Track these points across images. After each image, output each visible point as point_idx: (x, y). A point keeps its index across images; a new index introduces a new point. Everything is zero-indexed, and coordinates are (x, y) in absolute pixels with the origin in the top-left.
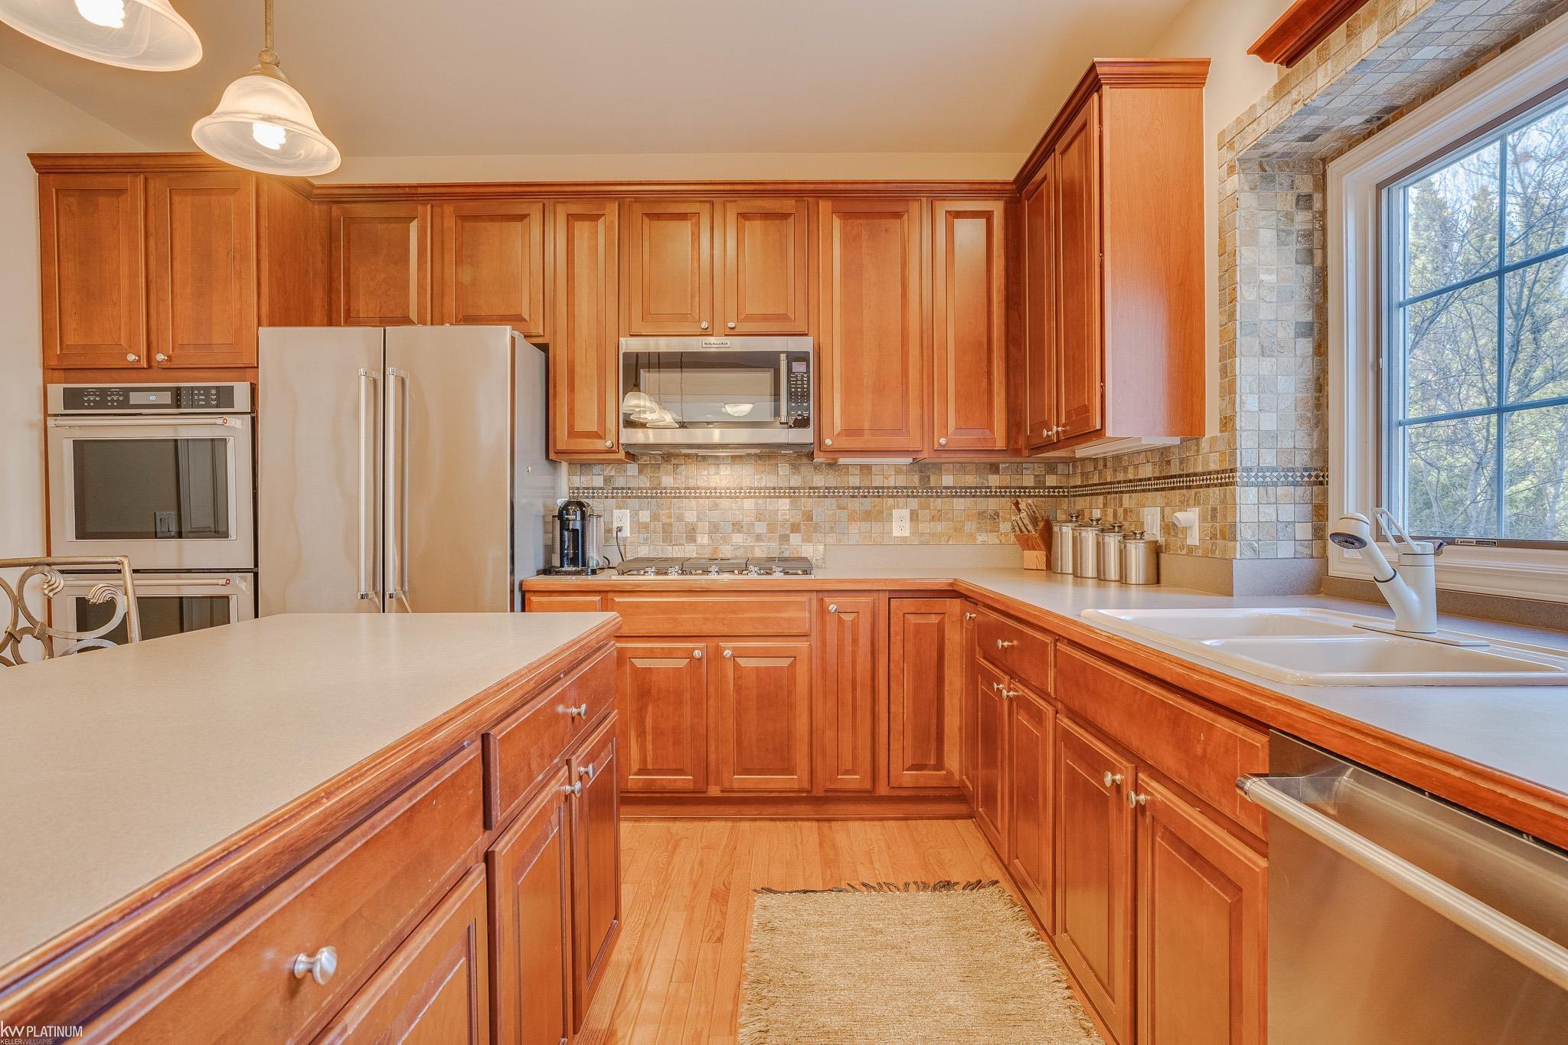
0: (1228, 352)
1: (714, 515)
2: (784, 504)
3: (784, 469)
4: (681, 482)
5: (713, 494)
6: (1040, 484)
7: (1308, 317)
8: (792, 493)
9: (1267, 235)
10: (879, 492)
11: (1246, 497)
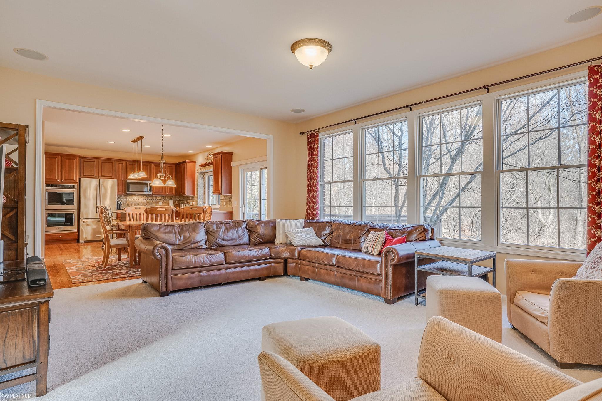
0: (197, 188)
1: (135, 203)
2: (145, 201)
3: (145, 197)
4: (130, 198)
5: (135, 200)
6: (178, 199)
7: (204, 186)
8: (146, 200)
9: (200, 179)
10: (158, 200)
11: (198, 201)
